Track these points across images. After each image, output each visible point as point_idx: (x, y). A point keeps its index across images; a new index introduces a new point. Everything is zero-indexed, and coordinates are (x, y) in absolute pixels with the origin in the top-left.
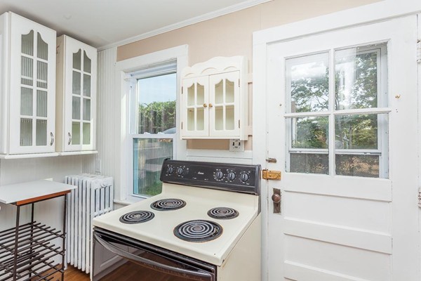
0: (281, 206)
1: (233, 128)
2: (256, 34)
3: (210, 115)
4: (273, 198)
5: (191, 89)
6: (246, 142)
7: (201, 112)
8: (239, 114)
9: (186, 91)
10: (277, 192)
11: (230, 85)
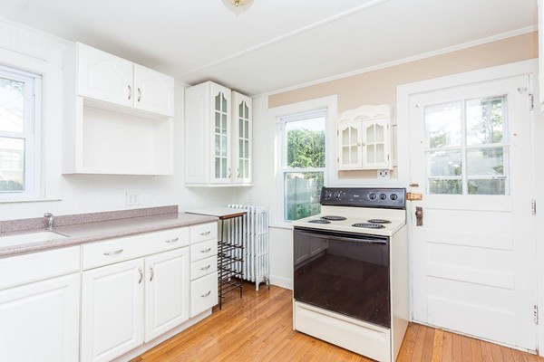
0: (423, 220)
1: (383, 161)
2: (399, 88)
3: (362, 152)
4: (416, 214)
5: (345, 132)
6: (391, 171)
7: (354, 148)
8: (387, 150)
9: (341, 133)
10: (419, 209)
11: (380, 127)
